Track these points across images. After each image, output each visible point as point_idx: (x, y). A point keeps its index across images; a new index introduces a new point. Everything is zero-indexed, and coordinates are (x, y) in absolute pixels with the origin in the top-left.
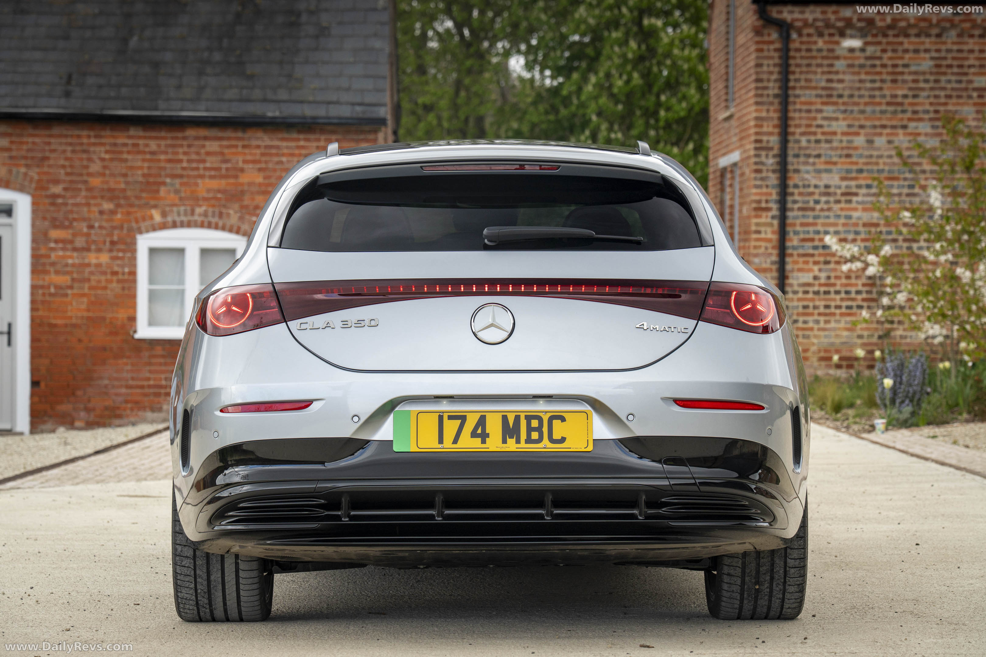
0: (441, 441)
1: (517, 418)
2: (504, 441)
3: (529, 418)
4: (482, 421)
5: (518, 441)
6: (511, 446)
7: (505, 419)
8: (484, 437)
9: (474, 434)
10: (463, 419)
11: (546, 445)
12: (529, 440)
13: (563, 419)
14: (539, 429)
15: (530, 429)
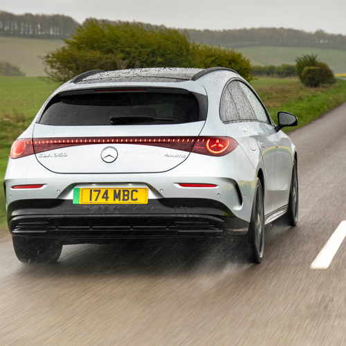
0: (91, 200)
1: (120, 191)
2: (114, 200)
3: (124, 191)
4: (106, 193)
5: (120, 200)
6: (117, 202)
7: (115, 191)
8: (107, 198)
9: (103, 197)
10: (99, 191)
11: (130, 202)
12: (124, 200)
13: (137, 191)
14: (128, 195)
15: (124, 195)
